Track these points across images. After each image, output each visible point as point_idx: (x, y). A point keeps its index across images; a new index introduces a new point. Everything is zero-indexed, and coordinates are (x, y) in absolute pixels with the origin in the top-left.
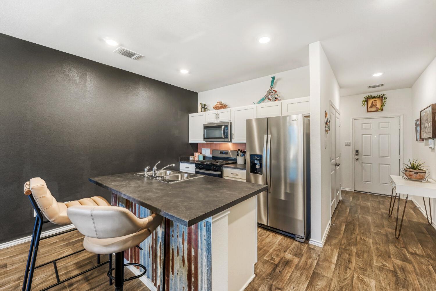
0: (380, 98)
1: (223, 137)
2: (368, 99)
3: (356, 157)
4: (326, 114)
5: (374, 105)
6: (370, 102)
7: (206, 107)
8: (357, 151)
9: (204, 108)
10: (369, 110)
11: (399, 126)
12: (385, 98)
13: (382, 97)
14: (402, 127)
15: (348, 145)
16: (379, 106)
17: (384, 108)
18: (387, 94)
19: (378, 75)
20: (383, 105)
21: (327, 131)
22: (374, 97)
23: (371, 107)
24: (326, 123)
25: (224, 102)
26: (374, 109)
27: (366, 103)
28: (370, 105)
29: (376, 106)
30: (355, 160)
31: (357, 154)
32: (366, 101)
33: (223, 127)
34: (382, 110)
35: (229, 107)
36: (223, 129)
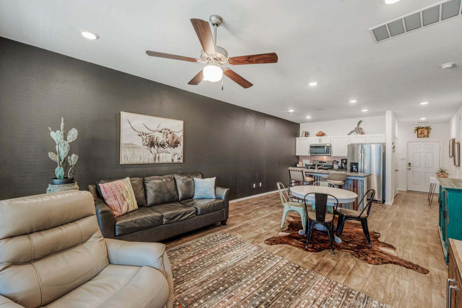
0: (427, 129)
1: (326, 153)
2: (419, 129)
3: (409, 168)
4: (393, 143)
5: (423, 133)
6: (420, 131)
7: (309, 134)
8: (410, 164)
9: (307, 134)
10: (419, 136)
11: (439, 148)
12: (430, 129)
13: (428, 128)
14: (441, 149)
15: (403, 160)
16: (426, 133)
17: (430, 135)
18: (432, 126)
19: (423, 119)
20: (428, 133)
21: (393, 152)
22: (423, 128)
23: (420, 134)
24: (393, 148)
25: (324, 132)
26: (423, 136)
27: (416, 132)
28: (419, 133)
29: (424, 134)
30: (408, 169)
31: (409, 165)
32: (416, 130)
33: (326, 147)
34: (428, 137)
35: (327, 136)
36: (326, 148)
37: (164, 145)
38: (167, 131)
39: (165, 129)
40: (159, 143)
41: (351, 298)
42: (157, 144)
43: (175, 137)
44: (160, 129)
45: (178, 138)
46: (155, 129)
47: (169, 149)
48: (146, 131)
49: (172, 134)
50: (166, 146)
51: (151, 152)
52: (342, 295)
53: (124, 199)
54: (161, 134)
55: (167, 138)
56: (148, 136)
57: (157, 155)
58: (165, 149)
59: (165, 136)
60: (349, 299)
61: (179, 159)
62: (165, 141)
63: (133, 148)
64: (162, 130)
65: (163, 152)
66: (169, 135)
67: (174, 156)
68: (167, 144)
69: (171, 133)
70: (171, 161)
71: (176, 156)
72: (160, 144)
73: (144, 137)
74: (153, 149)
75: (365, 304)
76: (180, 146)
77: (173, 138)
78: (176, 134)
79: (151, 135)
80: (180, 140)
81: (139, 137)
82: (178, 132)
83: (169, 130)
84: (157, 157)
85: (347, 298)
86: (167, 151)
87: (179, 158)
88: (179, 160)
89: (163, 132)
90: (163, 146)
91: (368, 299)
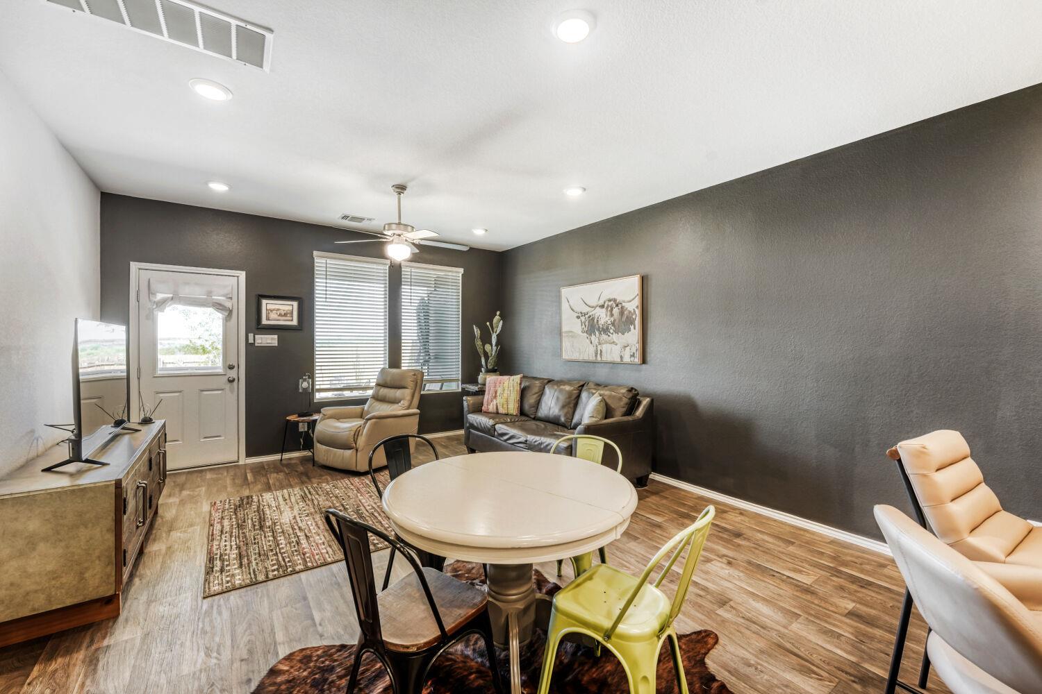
37: (607, 328)
38: (612, 302)
39: (610, 300)
40: (601, 326)
41: (273, 565)
42: (598, 330)
43: (625, 313)
44: (601, 302)
45: (630, 312)
46: (594, 304)
47: (615, 337)
48: (586, 309)
49: (620, 306)
50: (611, 331)
51: (591, 343)
52: (287, 560)
53: (495, 397)
54: (604, 310)
55: (612, 315)
56: (587, 316)
57: (599, 348)
58: (609, 336)
59: (609, 313)
60: (274, 562)
61: (633, 356)
62: (609, 322)
63: (572, 337)
64: (605, 303)
65: (606, 342)
66: (614, 310)
67: (623, 350)
68: (613, 328)
69: (617, 306)
70: (618, 360)
71: (628, 349)
72: (603, 328)
73: (583, 318)
74: (593, 337)
75: (252, 571)
76: (635, 328)
77: (622, 313)
78: (626, 305)
79: (591, 314)
80: (634, 317)
81: (577, 319)
82: (630, 301)
83: (615, 300)
84: (599, 352)
85: (277, 560)
86: (612, 341)
87: (632, 354)
88: (632, 359)
89: (606, 306)
90: (605, 330)
91: (251, 578)
